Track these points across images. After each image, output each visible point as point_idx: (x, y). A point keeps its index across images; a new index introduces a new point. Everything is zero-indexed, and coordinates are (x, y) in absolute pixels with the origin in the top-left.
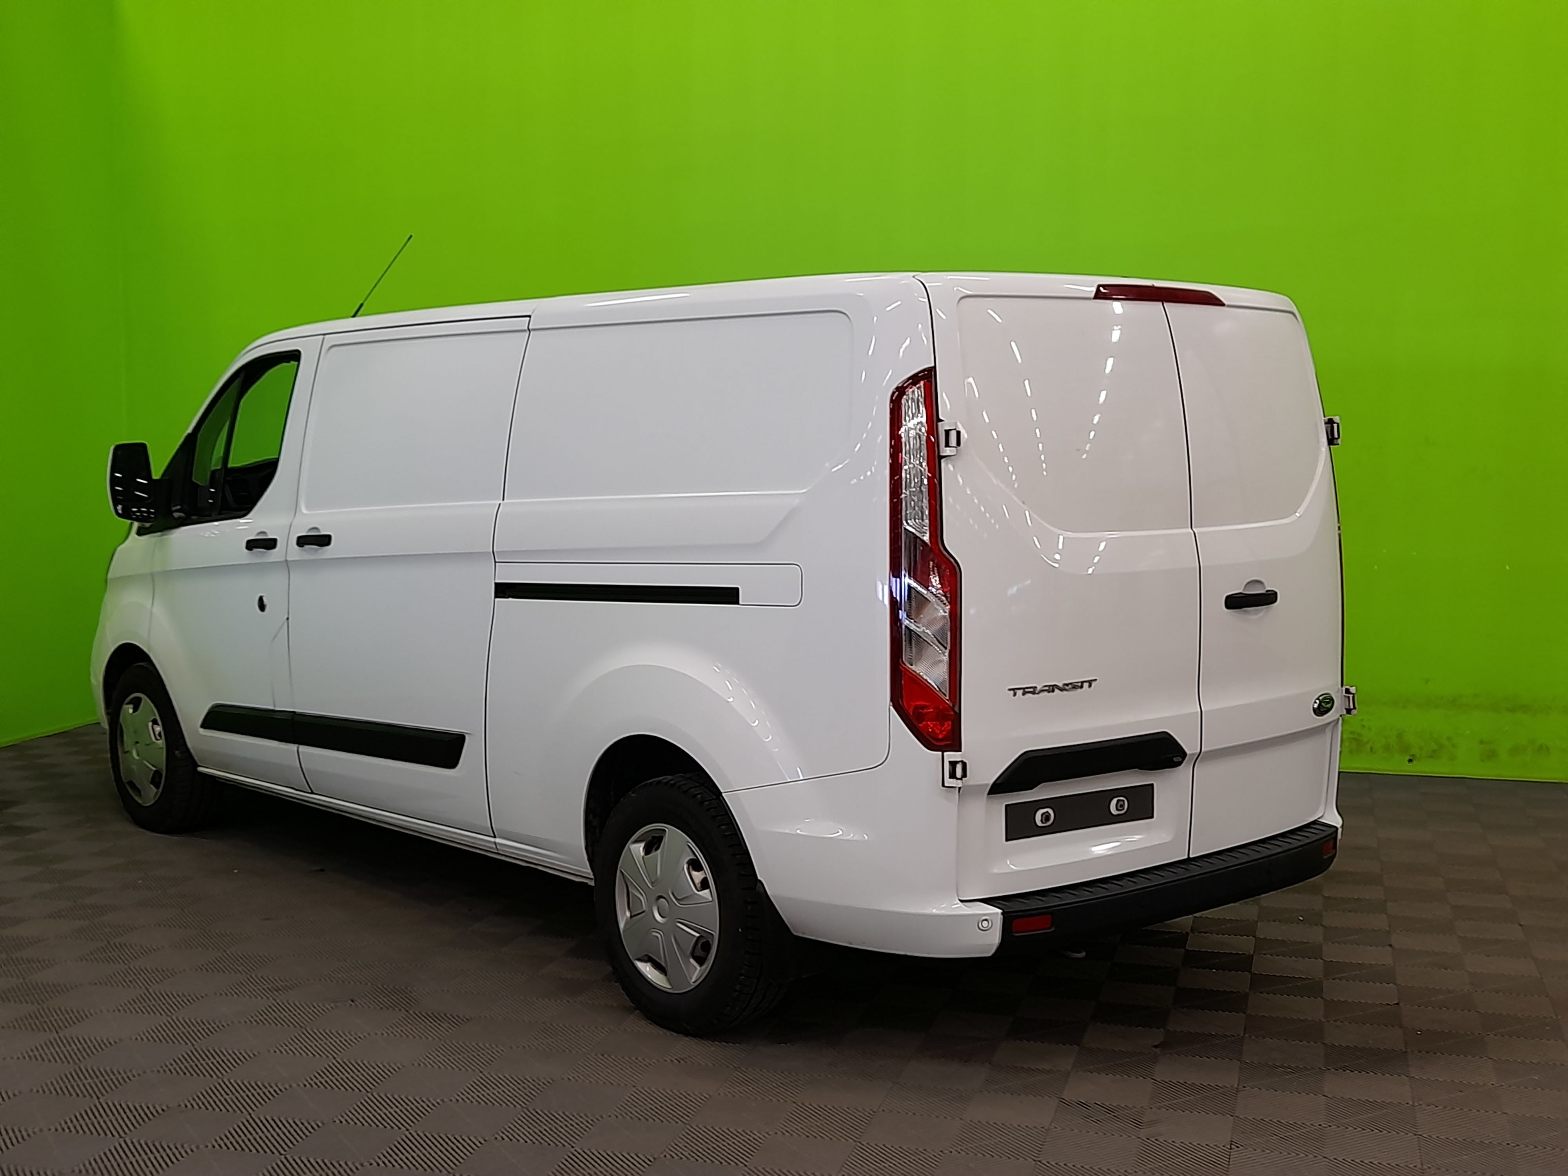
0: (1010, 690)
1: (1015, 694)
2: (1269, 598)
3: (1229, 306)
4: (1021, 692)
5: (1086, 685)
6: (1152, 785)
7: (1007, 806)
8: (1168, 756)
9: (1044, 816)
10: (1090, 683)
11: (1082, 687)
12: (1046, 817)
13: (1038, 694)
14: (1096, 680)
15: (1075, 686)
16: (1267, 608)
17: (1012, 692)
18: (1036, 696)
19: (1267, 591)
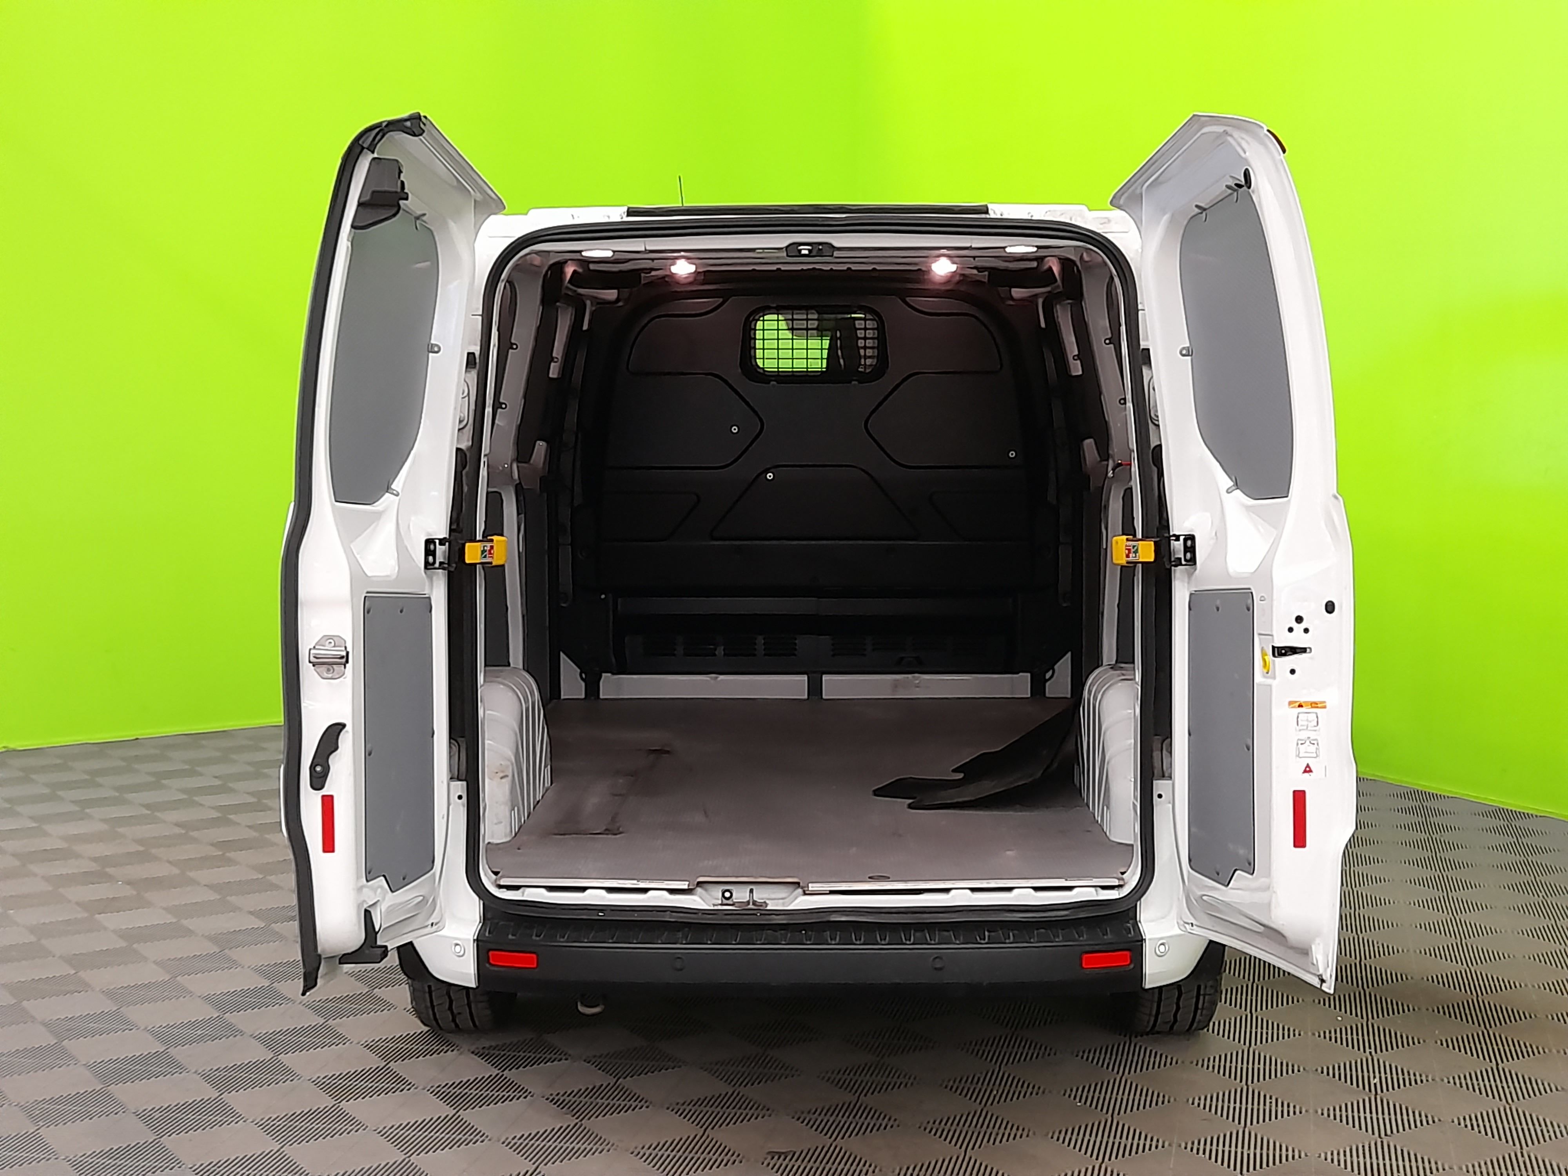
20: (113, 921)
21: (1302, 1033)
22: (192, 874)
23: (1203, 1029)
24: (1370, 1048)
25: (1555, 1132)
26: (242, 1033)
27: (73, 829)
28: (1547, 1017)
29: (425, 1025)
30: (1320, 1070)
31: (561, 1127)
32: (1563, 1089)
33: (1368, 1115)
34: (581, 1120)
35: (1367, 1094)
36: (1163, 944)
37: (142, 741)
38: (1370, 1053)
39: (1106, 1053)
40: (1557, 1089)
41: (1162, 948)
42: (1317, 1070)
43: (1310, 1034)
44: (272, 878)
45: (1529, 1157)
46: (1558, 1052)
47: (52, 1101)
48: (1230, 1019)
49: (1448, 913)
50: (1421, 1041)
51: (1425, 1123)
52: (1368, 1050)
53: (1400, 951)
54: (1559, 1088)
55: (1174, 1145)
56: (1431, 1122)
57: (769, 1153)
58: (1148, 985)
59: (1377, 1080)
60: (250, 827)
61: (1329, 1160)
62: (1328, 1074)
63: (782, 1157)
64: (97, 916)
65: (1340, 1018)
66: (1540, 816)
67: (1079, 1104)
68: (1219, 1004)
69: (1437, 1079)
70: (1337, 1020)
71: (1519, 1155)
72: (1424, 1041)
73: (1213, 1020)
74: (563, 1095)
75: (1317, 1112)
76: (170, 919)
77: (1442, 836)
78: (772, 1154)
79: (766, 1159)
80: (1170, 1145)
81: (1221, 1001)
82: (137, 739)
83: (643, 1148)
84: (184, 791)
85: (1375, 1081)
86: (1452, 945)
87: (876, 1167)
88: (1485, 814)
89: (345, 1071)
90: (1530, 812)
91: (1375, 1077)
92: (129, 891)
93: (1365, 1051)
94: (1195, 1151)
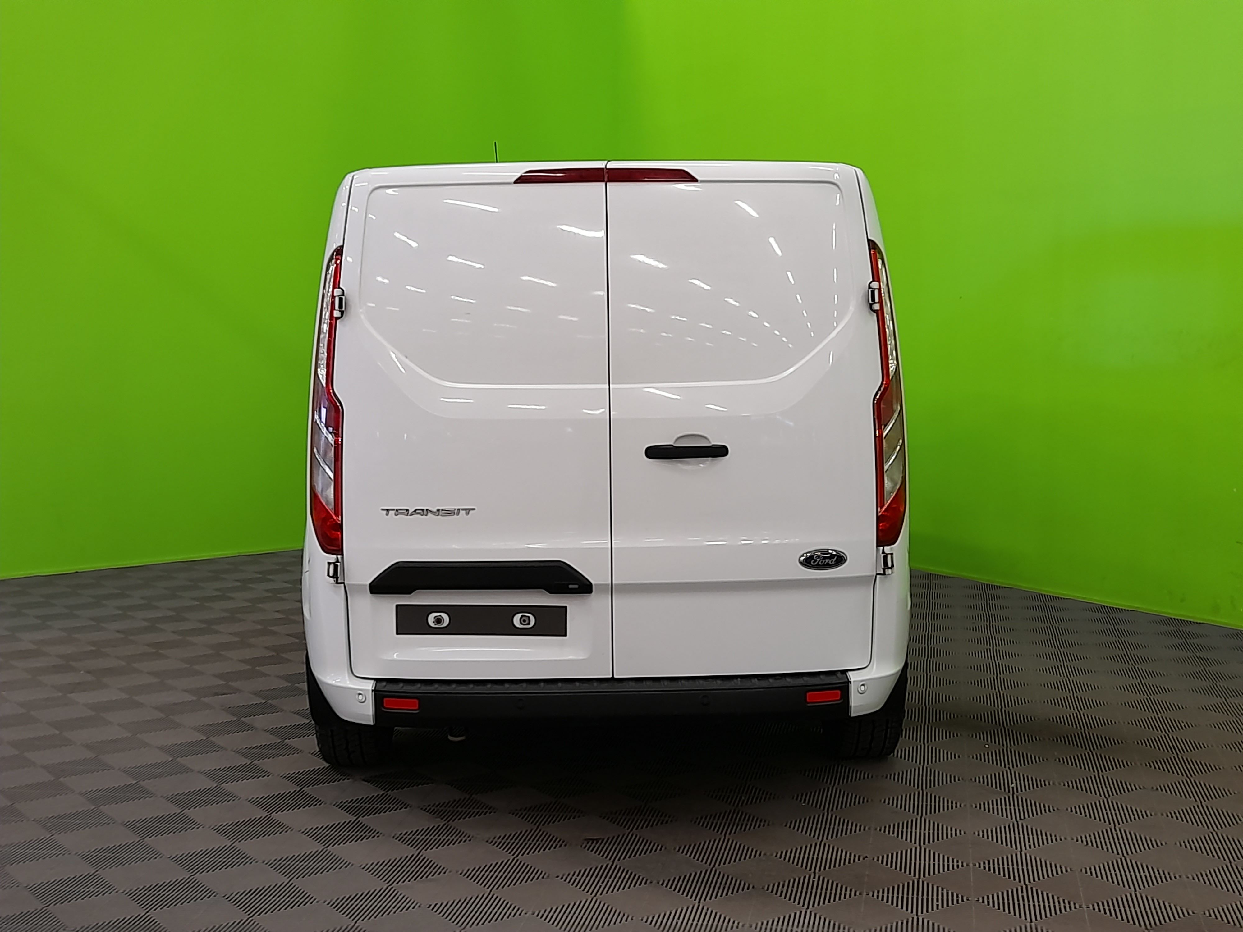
0: (383, 510)
1: (387, 515)
2: (720, 451)
3: (702, 181)
4: (393, 512)
5: (462, 513)
6: (566, 607)
7: (397, 606)
8: (564, 582)
9: (436, 618)
10: (468, 511)
11: (458, 514)
12: (438, 620)
13: (411, 515)
14: (474, 509)
15: (449, 512)
16: (712, 460)
17: (385, 512)
18: (409, 517)
19: (713, 445)
20: (82, 698)
21: (961, 756)
22: (135, 665)
23: (890, 754)
24: (1009, 764)
25: (1138, 815)
26: (192, 771)
27: (38, 636)
28: (1134, 742)
29: (327, 762)
30: (973, 779)
31: (434, 827)
32: (1144, 788)
33: (1008, 807)
34: (448, 822)
35: (1006, 794)
36: (863, 685)
37: (80, 574)
38: (1009, 768)
39: (821, 771)
40: (1140, 788)
41: (863, 688)
42: (971, 779)
43: (966, 756)
44: (197, 667)
45: (1120, 831)
46: (1141, 764)
47: (59, 817)
48: (909, 748)
49: (1064, 676)
50: (1045, 760)
51: (1047, 811)
52: (1007, 766)
53: (1030, 701)
54: (1142, 787)
55: (872, 829)
56: (1051, 810)
57: (586, 840)
58: (853, 714)
59: (1014, 785)
60: (174, 632)
61: (981, 835)
62: (979, 782)
63: (595, 842)
64: (69, 695)
65: (987, 746)
66: (1131, 611)
67: (803, 804)
68: (901, 739)
69: (1057, 784)
70: (986, 747)
71: (1113, 830)
72: (1047, 759)
73: (897, 747)
74: (433, 806)
75: (972, 806)
76: (124, 696)
77: (1060, 625)
78: (588, 840)
79: (583, 843)
80: (869, 829)
81: (902, 737)
82: (77, 572)
83: (495, 838)
84: (119, 608)
85: (1013, 785)
86: (1067, 697)
87: (662, 847)
88: (1090, 610)
89: (271, 794)
90: (1124, 608)
91: (1012, 783)
92: (89, 678)
93: (1005, 767)
94: (887, 832)
